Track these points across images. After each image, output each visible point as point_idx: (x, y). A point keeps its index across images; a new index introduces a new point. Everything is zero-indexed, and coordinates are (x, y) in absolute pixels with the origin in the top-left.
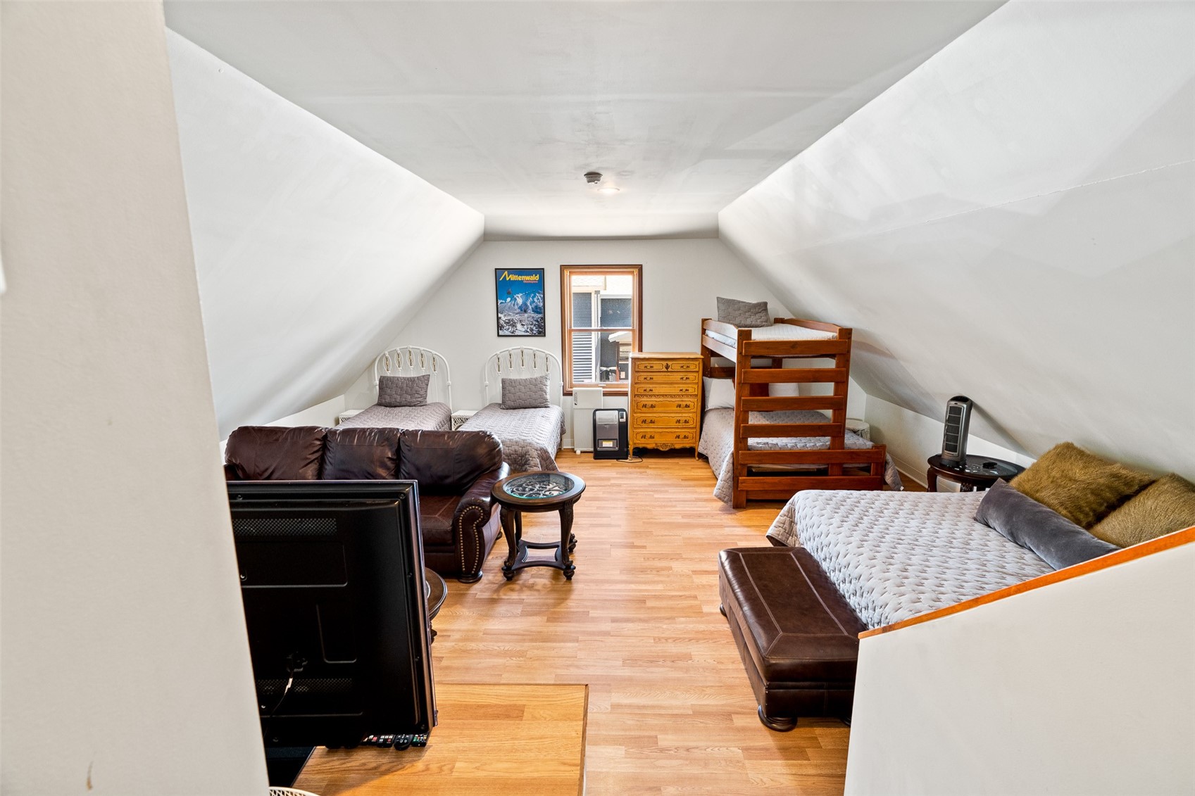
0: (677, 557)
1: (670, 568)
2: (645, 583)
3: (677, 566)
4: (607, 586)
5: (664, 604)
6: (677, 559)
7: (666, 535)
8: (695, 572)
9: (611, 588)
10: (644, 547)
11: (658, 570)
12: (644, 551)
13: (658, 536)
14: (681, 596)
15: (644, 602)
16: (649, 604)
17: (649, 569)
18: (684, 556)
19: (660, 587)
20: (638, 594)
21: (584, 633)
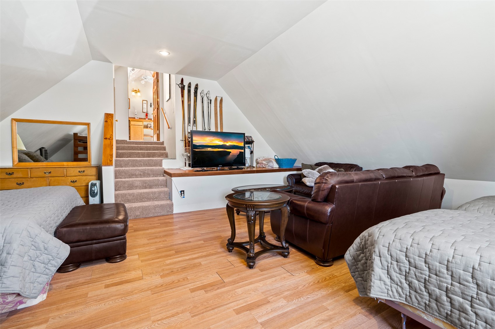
0: (156, 290)
1: (162, 277)
2: (179, 262)
3: (157, 280)
4: (204, 254)
5: (163, 254)
6: (156, 287)
7: (173, 316)
8: (141, 279)
9: (201, 254)
10: (193, 290)
11: (172, 272)
12: (191, 286)
13: (183, 312)
14: (153, 260)
15: (176, 252)
16: (173, 252)
17: (180, 272)
18: (149, 292)
19: (168, 262)
20: (182, 255)
21: (200, 236)
